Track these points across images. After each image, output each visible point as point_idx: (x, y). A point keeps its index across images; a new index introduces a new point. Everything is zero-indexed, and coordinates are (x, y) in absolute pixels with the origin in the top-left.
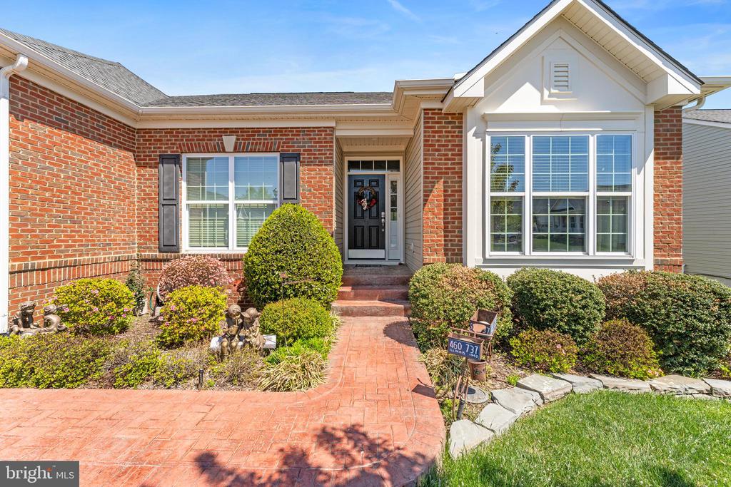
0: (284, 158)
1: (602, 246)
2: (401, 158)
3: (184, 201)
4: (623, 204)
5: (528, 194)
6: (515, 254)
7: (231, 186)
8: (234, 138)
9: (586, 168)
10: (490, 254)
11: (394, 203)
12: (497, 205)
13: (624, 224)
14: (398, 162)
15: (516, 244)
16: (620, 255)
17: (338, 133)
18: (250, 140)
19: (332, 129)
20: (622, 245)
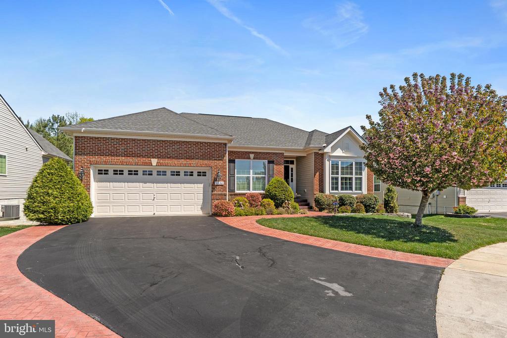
0: (269, 162)
1: (356, 190)
2: (295, 160)
3: (236, 175)
4: (361, 179)
5: (340, 176)
6: (337, 191)
7: (251, 171)
8: (253, 155)
9: (352, 170)
10: (331, 191)
11: (292, 176)
12: (333, 178)
13: (361, 184)
14: (293, 161)
15: (337, 189)
16: (360, 192)
17: (285, 154)
18: (258, 156)
19: (283, 153)
20: (360, 189)
